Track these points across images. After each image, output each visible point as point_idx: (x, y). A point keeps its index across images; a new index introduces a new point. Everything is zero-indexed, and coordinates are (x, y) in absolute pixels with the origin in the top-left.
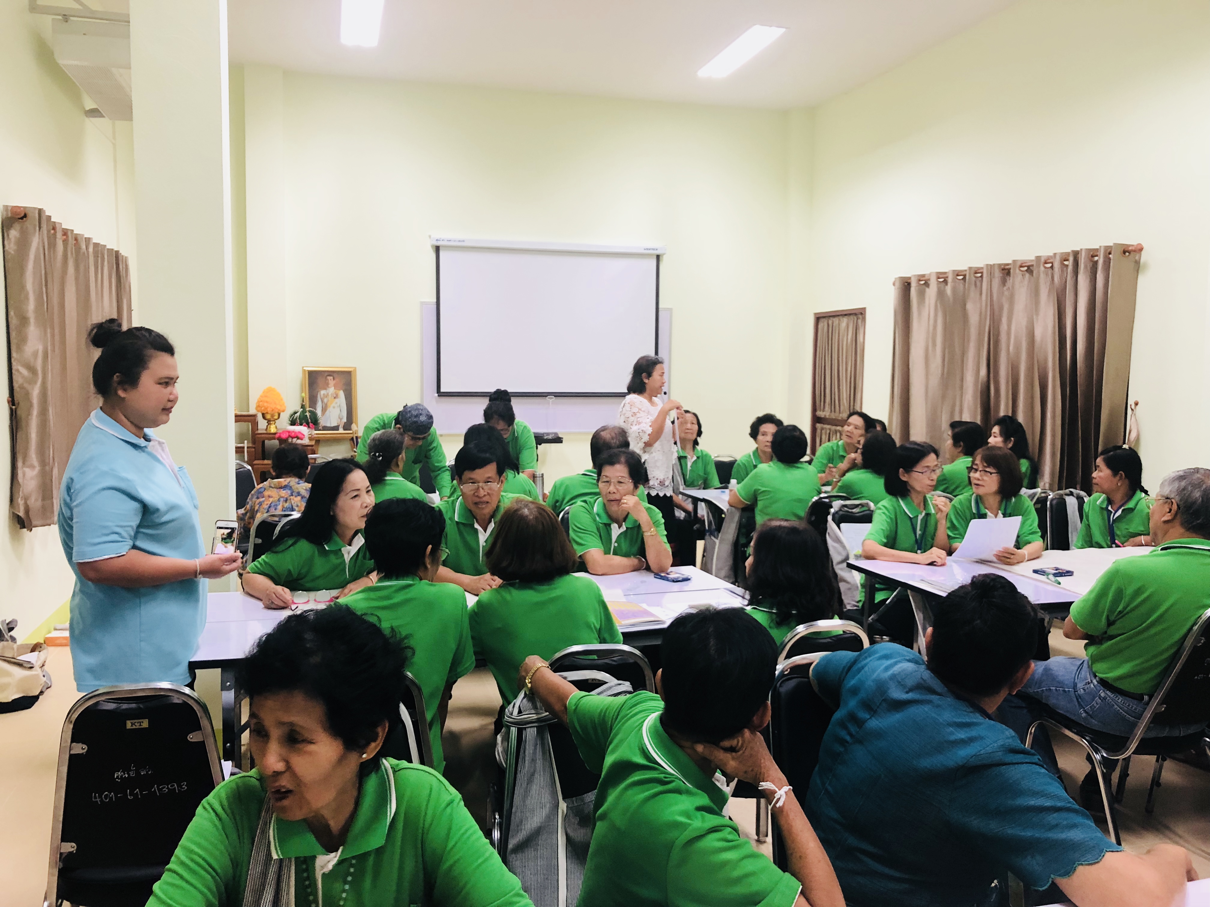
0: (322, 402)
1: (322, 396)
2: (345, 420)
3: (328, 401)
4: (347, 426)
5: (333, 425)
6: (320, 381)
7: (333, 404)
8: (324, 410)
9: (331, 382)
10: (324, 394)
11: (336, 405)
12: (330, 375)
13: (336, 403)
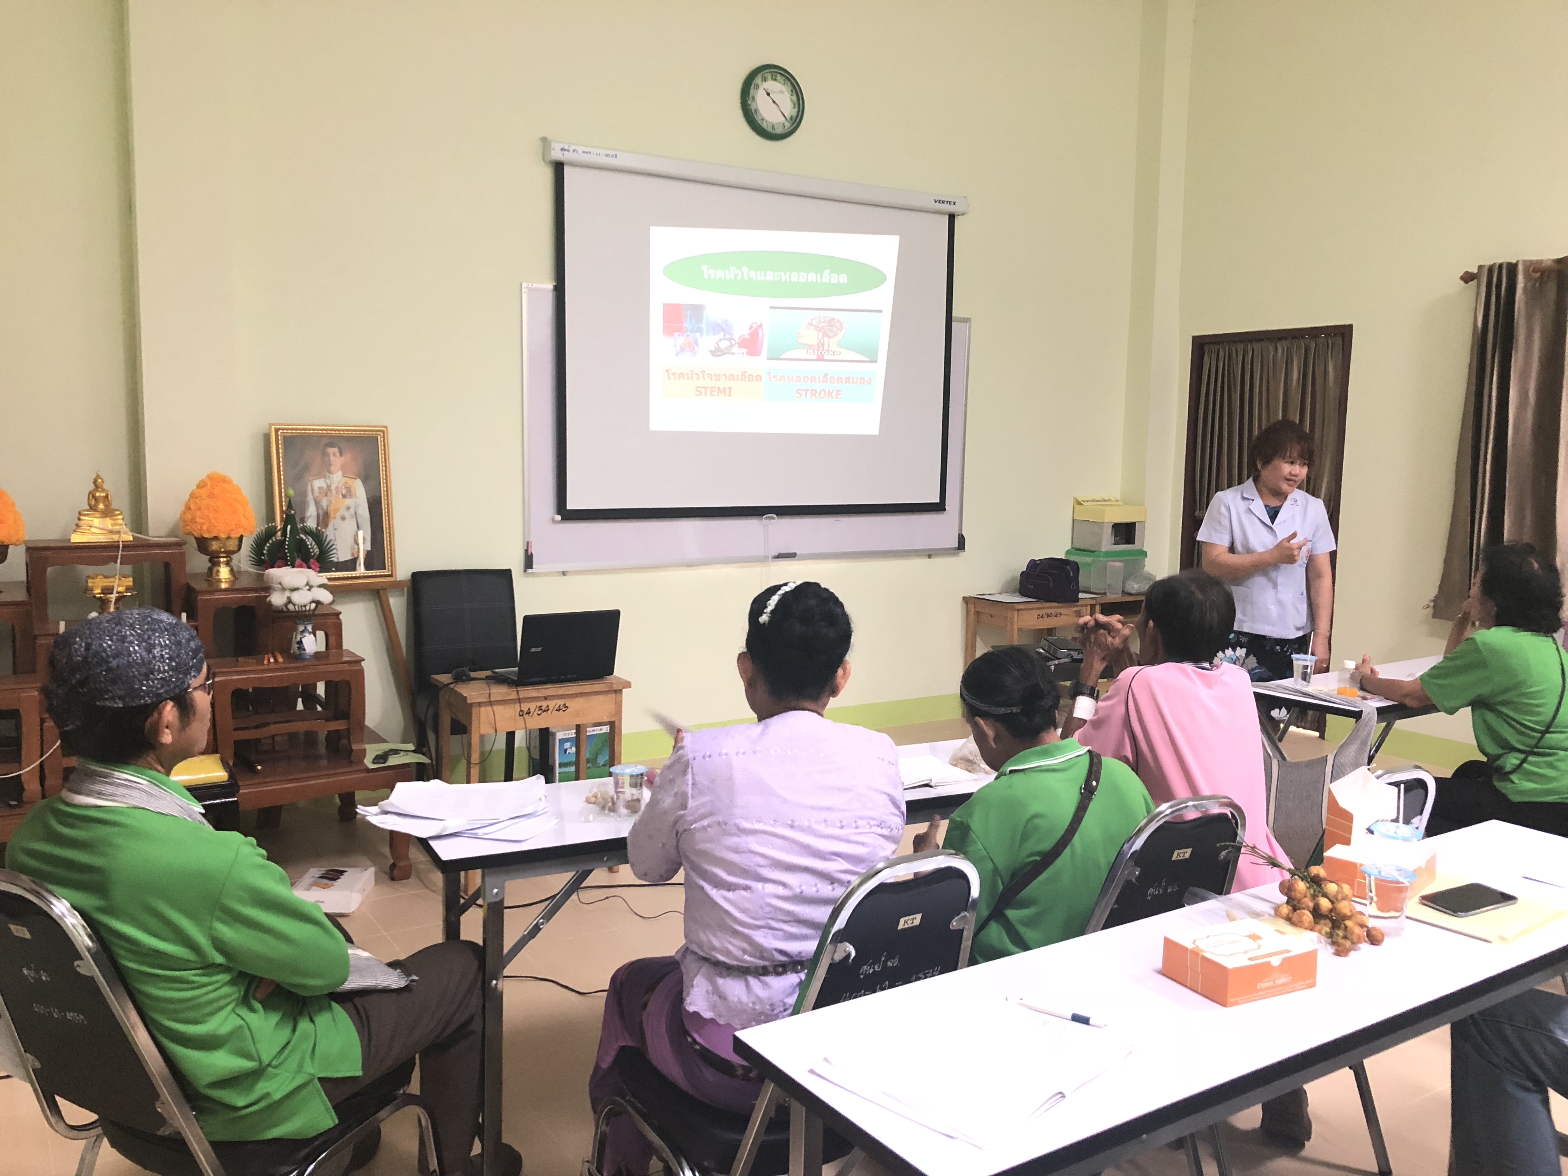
0: (318, 505)
1: (317, 492)
2: (368, 547)
3: (329, 505)
4: (373, 560)
6: (311, 456)
9: (336, 460)
10: (319, 488)
11: (347, 514)
12: (332, 445)
13: (348, 508)
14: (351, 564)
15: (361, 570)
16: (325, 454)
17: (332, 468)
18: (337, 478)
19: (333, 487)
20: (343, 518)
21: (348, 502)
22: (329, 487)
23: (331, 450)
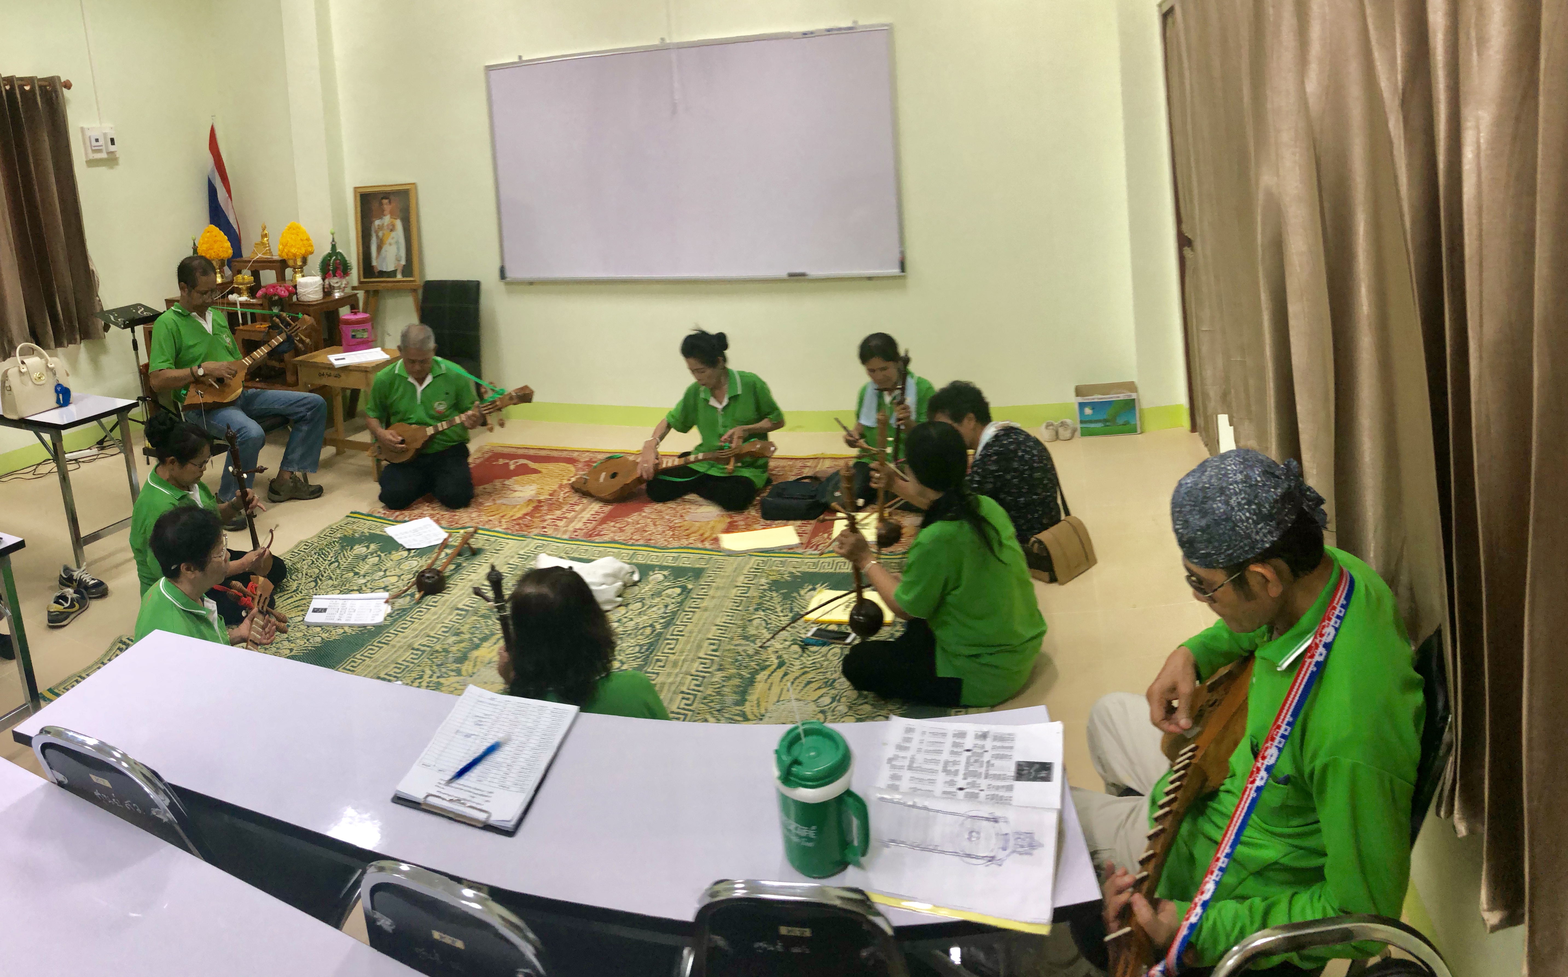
0: (377, 236)
1: (377, 227)
2: (403, 262)
3: (383, 236)
4: (408, 270)
5: (389, 270)
6: (375, 205)
7: (390, 240)
8: (379, 248)
9: (387, 207)
10: (379, 225)
11: (392, 241)
12: (382, 198)
13: (393, 238)
14: (393, 274)
15: (399, 277)
16: (381, 204)
17: (385, 212)
18: (387, 219)
19: (386, 224)
20: (390, 244)
21: (393, 234)
22: (383, 224)
23: (385, 201)
